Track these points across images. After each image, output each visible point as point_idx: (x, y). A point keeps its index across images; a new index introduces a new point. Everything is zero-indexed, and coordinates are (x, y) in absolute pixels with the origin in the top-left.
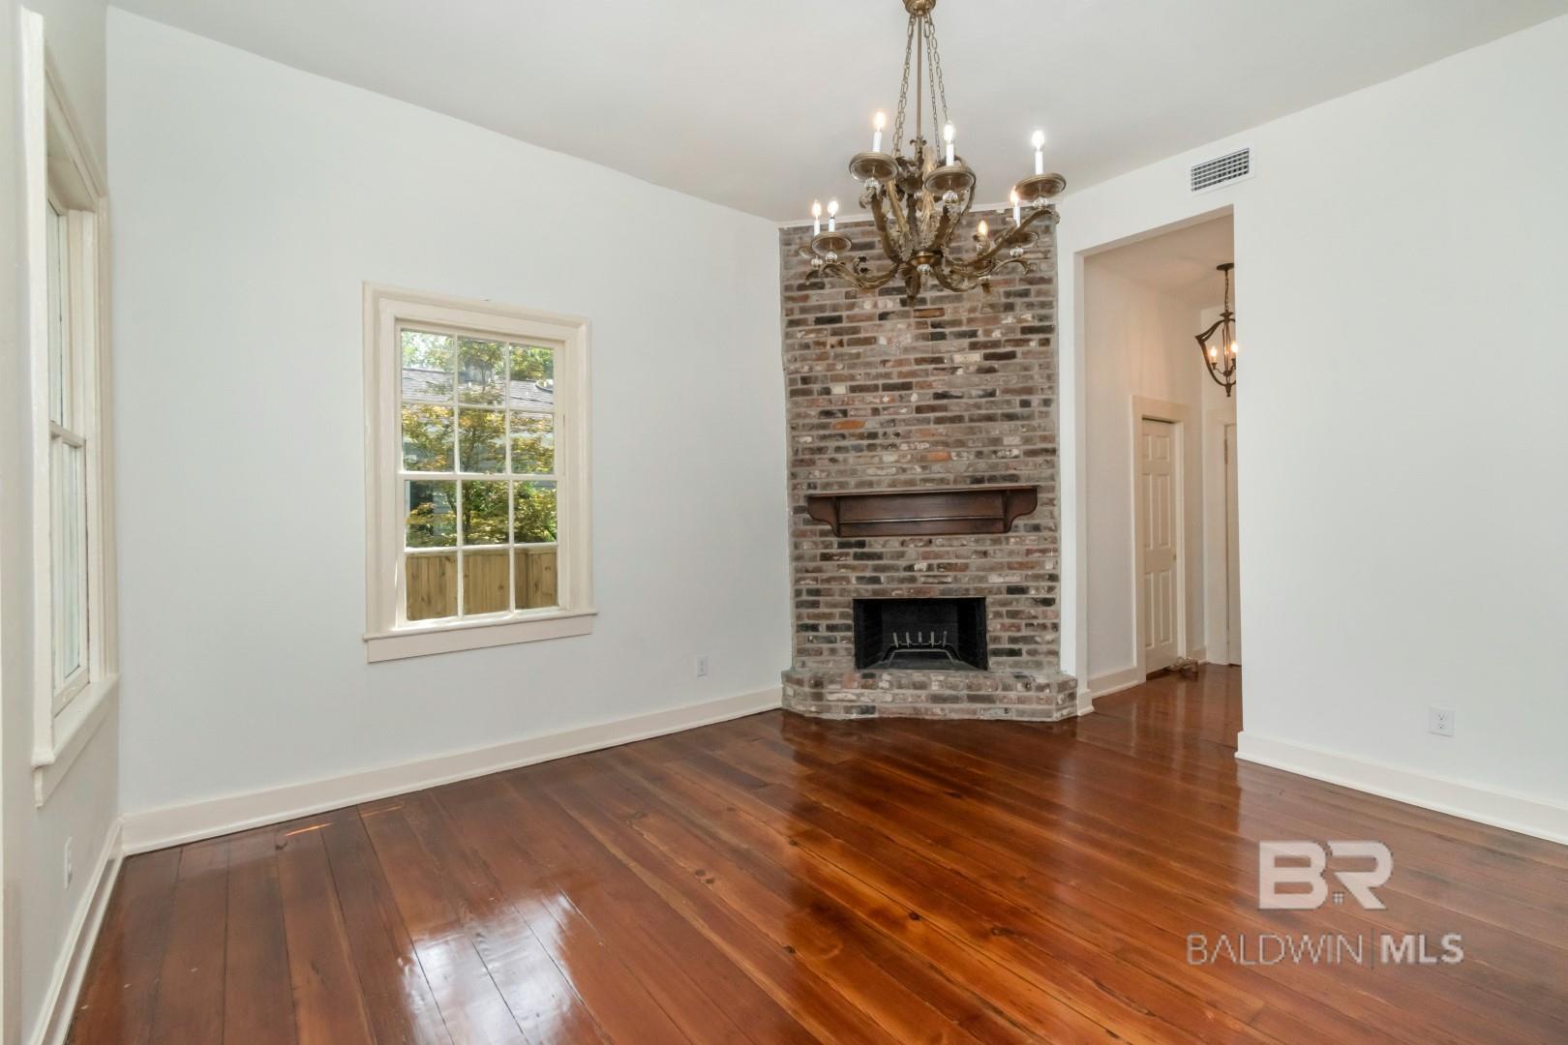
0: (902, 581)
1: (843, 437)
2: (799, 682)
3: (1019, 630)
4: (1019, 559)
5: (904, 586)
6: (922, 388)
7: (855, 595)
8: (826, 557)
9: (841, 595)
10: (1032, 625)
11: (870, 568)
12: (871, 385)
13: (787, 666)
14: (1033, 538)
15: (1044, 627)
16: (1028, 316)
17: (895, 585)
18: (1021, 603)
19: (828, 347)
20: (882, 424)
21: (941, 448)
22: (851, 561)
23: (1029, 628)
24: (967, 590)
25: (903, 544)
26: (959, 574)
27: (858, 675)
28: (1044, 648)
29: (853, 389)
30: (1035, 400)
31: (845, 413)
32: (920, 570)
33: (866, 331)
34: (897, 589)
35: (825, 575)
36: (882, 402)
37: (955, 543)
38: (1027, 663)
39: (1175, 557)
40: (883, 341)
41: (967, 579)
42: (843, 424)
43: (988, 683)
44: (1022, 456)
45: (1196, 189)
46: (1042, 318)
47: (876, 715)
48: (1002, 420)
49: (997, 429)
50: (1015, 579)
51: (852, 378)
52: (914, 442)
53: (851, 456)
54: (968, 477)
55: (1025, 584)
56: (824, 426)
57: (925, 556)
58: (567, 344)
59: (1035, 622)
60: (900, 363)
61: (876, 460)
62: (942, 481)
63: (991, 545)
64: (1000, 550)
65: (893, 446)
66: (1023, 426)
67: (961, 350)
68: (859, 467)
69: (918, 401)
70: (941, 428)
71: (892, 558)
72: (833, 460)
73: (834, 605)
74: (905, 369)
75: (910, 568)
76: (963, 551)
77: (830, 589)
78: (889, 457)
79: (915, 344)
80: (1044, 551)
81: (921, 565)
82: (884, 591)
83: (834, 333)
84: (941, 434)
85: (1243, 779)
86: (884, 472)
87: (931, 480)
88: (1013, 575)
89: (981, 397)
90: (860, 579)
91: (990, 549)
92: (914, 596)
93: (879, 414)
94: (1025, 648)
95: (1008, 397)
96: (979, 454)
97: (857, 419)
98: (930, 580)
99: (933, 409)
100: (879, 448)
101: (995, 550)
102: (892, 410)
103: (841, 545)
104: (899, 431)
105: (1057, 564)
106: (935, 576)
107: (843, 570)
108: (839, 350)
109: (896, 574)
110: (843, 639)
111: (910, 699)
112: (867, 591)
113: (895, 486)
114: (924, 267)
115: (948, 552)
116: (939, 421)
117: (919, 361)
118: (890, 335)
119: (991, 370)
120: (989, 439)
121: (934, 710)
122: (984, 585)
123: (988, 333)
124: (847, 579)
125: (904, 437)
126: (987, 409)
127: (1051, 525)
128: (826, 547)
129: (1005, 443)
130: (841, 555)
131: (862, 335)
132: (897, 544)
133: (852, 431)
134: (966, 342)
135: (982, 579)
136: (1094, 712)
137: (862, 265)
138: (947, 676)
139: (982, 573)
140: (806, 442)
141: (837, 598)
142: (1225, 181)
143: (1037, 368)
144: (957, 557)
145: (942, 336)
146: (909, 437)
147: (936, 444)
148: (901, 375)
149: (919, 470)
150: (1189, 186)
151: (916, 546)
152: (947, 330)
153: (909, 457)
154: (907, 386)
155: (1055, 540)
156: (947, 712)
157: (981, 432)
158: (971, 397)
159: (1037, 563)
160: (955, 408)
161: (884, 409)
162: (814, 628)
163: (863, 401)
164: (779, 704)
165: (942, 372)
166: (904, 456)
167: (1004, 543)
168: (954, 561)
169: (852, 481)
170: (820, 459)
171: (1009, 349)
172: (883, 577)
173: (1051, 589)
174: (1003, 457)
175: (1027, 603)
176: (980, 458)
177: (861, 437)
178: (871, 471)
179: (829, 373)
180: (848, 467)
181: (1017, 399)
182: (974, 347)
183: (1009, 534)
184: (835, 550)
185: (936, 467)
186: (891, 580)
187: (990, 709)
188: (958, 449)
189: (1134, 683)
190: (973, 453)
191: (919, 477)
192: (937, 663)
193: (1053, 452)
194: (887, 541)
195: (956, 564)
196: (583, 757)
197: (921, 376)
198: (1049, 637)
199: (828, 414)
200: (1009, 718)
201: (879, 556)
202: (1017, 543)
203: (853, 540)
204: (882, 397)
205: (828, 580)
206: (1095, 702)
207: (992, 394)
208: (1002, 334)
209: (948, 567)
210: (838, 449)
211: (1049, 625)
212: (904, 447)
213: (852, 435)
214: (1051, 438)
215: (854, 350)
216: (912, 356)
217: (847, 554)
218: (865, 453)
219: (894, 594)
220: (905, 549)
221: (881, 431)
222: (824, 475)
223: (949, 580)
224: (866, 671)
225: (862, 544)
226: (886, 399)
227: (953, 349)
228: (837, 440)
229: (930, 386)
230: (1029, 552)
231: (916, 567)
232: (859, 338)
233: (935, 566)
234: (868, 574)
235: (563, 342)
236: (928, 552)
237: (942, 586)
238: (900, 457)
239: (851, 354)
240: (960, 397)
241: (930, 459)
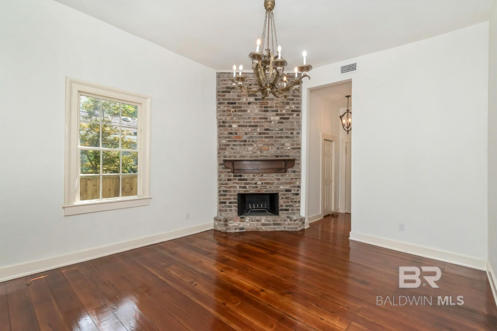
0: (253, 187)
1: (236, 141)
2: (220, 220)
3: (288, 203)
4: (289, 181)
5: (254, 189)
6: (261, 127)
7: (238, 192)
8: (229, 180)
9: (234, 192)
10: (292, 201)
11: (243, 184)
12: (245, 125)
13: (216, 215)
14: (293, 175)
15: (296, 202)
16: (293, 107)
17: (251, 189)
18: (289, 195)
19: (231, 112)
20: (248, 138)
21: (266, 146)
22: (237, 181)
23: (292, 202)
24: (273, 191)
25: (254, 176)
26: (271, 186)
27: (239, 218)
28: (295, 208)
29: (239, 126)
30: (295, 132)
31: (236, 133)
32: (259, 184)
33: (244, 107)
34: (252, 190)
35: (229, 186)
36: (248, 131)
37: (270, 176)
38: (291, 213)
39: (332, 181)
40: (249, 111)
41: (273, 187)
42: (235, 137)
43: (279, 219)
44: (291, 149)
45: (342, 73)
46: (297, 108)
47: (244, 230)
48: (285, 138)
49: (283, 141)
50: (288, 187)
51: (239, 122)
52: (258, 144)
53: (238, 147)
54: (274, 155)
55: (290, 189)
56: (230, 138)
57: (261, 180)
58: (143, 105)
59: (293, 200)
60: (254, 118)
61: (246, 149)
62: (266, 156)
63: (281, 177)
64: (284, 178)
65: (251, 145)
66: (291, 140)
67: (273, 116)
68: (240, 151)
69: (259, 131)
70: (267, 140)
71: (250, 180)
72: (232, 149)
73: (231, 195)
74: (256, 120)
75: (256, 184)
76: (272, 178)
77: (230, 190)
78: (250, 148)
79: (259, 113)
80: (296, 179)
82: (248, 191)
83: (233, 108)
84: (266, 142)
85: (351, 245)
86: (248, 153)
87: (263, 156)
88: (287, 186)
89: (279, 131)
90: (240, 187)
91: (280, 178)
92: (257, 193)
93: (247, 135)
94: (290, 208)
95: (287, 131)
96: (278, 148)
97: (240, 136)
98: (262, 187)
99: (264, 134)
100: (247, 145)
101: (282, 178)
102: (251, 133)
103: (234, 176)
104: (254, 140)
105: (300, 183)
106: (263, 186)
107: (234, 184)
108: (235, 113)
109: (251, 186)
110: (234, 206)
111: (255, 225)
112: (242, 191)
113: (252, 158)
114: (269, 89)
115: (267, 179)
116: (266, 137)
117: (260, 118)
118: (251, 109)
119: (282, 122)
120: (281, 144)
121: (263, 228)
122: (278, 189)
123: (281, 111)
124: (236, 187)
125: (255, 142)
126: (280, 134)
127: (299, 171)
128: (229, 177)
129: (286, 145)
130: (234, 179)
131: (242, 109)
132: (252, 176)
133: (238, 139)
134: (275, 113)
135: (278, 187)
136: (309, 228)
137: (250, 87)
138: (267, 217)
139: (278, 185)
140: (223, 142)
141: (232, 193)
142: (350, 72)
143: (295, 123)
144: (270, 180)
145: (267, 111)
146: (257, 142)
147: (265, 144)
148: (254, 122)
149: (259, 153)
150: (340, 72)
151: (258, 177)
152: (269, 109)
153: (256, 148)
154: (256, 126)
155: (300, 175)
156: (267, 229)
157: (278, 141)
158: (276, 130)
159: (294, 182)
160: (271, 134)
161: (249, 133)
162: (225, 203)
163: (242, 130)
164: (213, 228)
165: (267, 122)
166: (255, 148)
167: (285, 176)
169: (238, 156)
170: (228, 148)
171: (287, 116)
172: (247, 186)
173: (298, 190)
174: (285, 150)
175: (291, 195)
176: (278, 150)
177: (241, 141)
178: (244, 152)
179: (231, 120)
180: (237, 151)
181: (290, 132)
182: (277, 115)
183: (286, 173)
184: (232, 178)
185: (265, 152)
186: (250, 187)
187: (279, 227)
188: (271, 147)
189: (320, 219)
190: (276, 148)
191: (259, 155)
192: (263, 214)
193: (300, 148)
194: (249, 175)
195: (270, 182)
196: (146, 247)
197: (261, 123)
198: (297, 205)
199: (231, 133)
200: (285, 230)
201: (246, 180)
202: (288, 176)
203: (238, 174)
204: (248, 129)
205: (230, 187)
206: (310, 224)
207: (282, 130)
208: (286, 112)
209: (268, 183)
210: (234, 145)
211: (297, 202)
212: (255, 145)
213: (239, 141)
214: (299, 144)
215: (240, 113)
216: (258, 117)
217: (236, 179)
218: (243, 147)
219: (250, 192)
221: (248, 140)
222: (229, 153)
223: (268, 187)
224: (241, 216)
225: (241, 176)
227: (271, 115)
228: (234, 142)
229: (263, 126)
230: (292, 179)
231: (258, 183)
232: (241, 110)
233: (264, 183)
234: (243, 185)
235: (141, 104)
236: (262, 179)
237: (266, 189)
238: (253, 148)
239: (239, 115)
240: (273, 130)
241: (263, 149)
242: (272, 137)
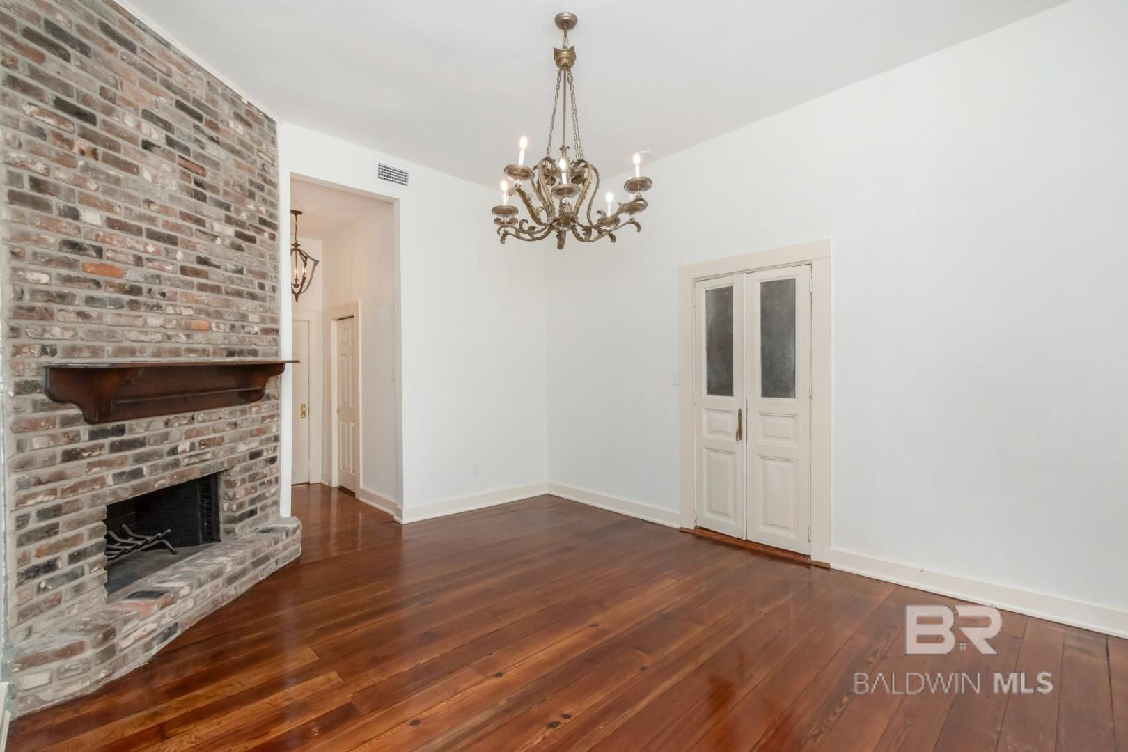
0: (166, 467)
1: (98, 284)
3: (256, 491)
4: (257, 427)
5: (167, 474)
6: (187, 247)
7: (111, 500)
8: (70, 456)
9: (92, 506)
10: (263, 483)
11: (131, 460)
12: (134, 226)
14: (266, 406)
15: (270, 482)
16: (263, 209)
17: (159, 474)
18: (258, 466)
19: (76, 150)
20: (146, 278)
21: (203, 317)
22: (106, 455)
23: (263, 486)
25: (166, 424)
28: (269, 501)
29: (112, 223)
30: (268, 284)
31: (99, 252)
32: (184, 452)
33: (127, 153)
34: (162, 478)
35: (69, 483)
36: (146, 252)
37: (215, 417)
38: (260, 517)
40: (147, 175)
42: (96, 266)
44: (259, 333)
46: (271, 215)
47: (179, 633)
48: (248, 298)
49: (244, 305)
50: (254, 445)
51: (109, 208)
52: (179, 307)
53: (109, 315)
54: (224, 349)
55: (260, 448)
56: (70, 264)
57: (188, 435)
59: (265, 480)
60: (165, 210)
61: (139, 322)
62: (204, 352)
63: (239, 416)
64: (246, 419)
65: (159, 307)
66: (260, 306)
67: (218, 220)
68: (118, 330)
69: (183, 261)
70: (204, 296)
71: (156, 442)
72: (82, 315)
73: (81, 523)
74: (171, 220)
75: (174, 451)
76: (220, 424)
77: (76, 501)
78: (154, 320)
79: (179, 195)
80: (271, 417)
81: (184, 446)
82: (146, 485)
83: (85, 135)
84: (202, 302)
86: (147, 338)
87: (195, 351)
88: (254, 441)
89: (234, 272)
90: (118, 477)
91: (238, 419)
92: (177, 482)
93: (142, 266)
94: (259, 506)
95: (251, 277)
96: (233, 327)
97: (117, 265)
98: (193, 460)
99: (197, 273)
100: (143, 308)
101: (242, 420)
102: (157, 263)
103: (93, 435)
104: (165, 291)
105: (279, 426)
106: (196, 455)
107: (95, 470)
108: (92, 162)
109: (159, 462)
110: (92, 566)
111: (210, 594)
112: (126, 491)
113: (159, 356)
115: (208, 428)
116: (202, 288)
117: (185, 216)
118: (155, 172)
119: (239, 248)
120: (239, 313)
121: (230, 593)
122: (233, 456)
123: (237, 211)
124: (101, 481)
125: (170, 300)
126: (238, 285)
127: (276, 394)
128: (72, 441)
129: (250, 319)
130: (93, 449)
131: (122, 156)
132: (162, 425)
133: (108, 279)
134: (223, 213)
135: (233, 450)
139: (232, 445)
140: (37, 282)
141: (86, 511)
143: (268, 257)
144: (215, 431)
145: (203, 198)
146: (175, 300)
147: (199, 311)
148: (166, 224)
149: (184, 338)
151: (179, 425)
152: (208, 194)
153: (175, 322)
154: (172, 241)
155: (278, 407)
156: (239, 588)
157: (233, 306)
158: (226, 270)
159: (267, 427)
160: (215, 277)
161: (149, 260)
163: (122, 242)
165: (204, 236)
166: (170, 321)
167: (248, 413)
168: (212, 436)
169: (109, 347)
170: (61, 310)
171: (252, 233)
172: (145, 467)
173: (275, 448)
174: (249, 333)
175: (261, 465)
176: (233, 332)
177: (121, 289)
178: (133, 335)
179: (77, 189)
180: (103, 328)
181: (257, 281)
182: (229, 220)
183: (252, 404)
184: (84, 443)
185: (198, 337)
186: (154, 469)
187: (267, 567)
188: (217, 321)
190: (228, 326)
191: (183, 347)
193: (276, 331)
194: (151, 422)
195: (214, 438)
197: (186, 235)
198: (273, 490)
199: (75, 247)
201: (141, 443)
202: (256, 412)
203: (110, 426)
204: (146, 245)
205: (74, 489)
207: (241, 271)
208: (249, 218)
209: (207, 443)
210: (90, 300)
211: (273, 480)
212: (170, 310)
213: (111, 285)
214: (275, 320)
215: (113, 172)
216: (178, 208)
217: (101, 447)
218: (125, 311)
220: (169, 429)
221: (145, 287)
222: (68, 335)
223: (208, 456)
225: (121, 431)
226: (150, 249)
227: (214, 216)
228: (89, 288)
229: (194, 248)
230: (264, 418)
231: (180, 449)
232: (118, 158)
233: (197, 444)
234: (127, 468)
236: (192, 430)
237: (202, 465)
238: (165, 320)
239: (108, 175)
240: (219, 267)
241: (193, 327)
242: (215, 289)
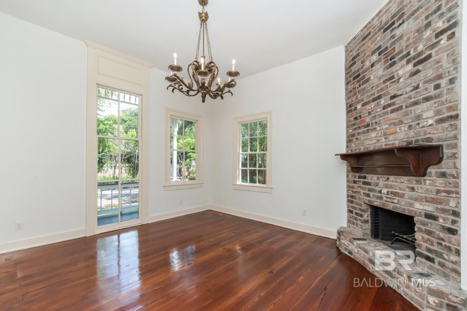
0: (378, 198)
1: (360, 128)
3: (432, 245)
4: (433, 196)
6: (386, 96)
8: (355, 182)
10: (442, 245)
11: (367, 189)
12: (368, 101)
13: (344, 225)
14: (442, 182)
15: (449, 249)
18: (433, 226)
19: (356, 89)
20: (371, 119)
21: (392, 126)
22: (362, 185)
24: (404, 209)
25: (378, 178)
26: (401, 199)
29: (363, 105)
31: (360, 116)
32: (384, 194)
33: (367, 75)
35: (355, 190)
36: (371, 108)
37: (398, 181)
38: (438, 270)
40: (372, 78)
41: (404, 203)
42: (360, 122)
44: (434, 124)
47: (352, 257)
48: (423, 102)
49: (418, 109)
50: (430, 208)
51: (363, 100)
52: (382, 126)
53: (362, 137)
54: (405, 141)
55: (436, 214)
56: (355, 124)
57: (386, 187)
59: (443, 243)
61: (369, 137)
63: (416, 184)
64: (421, 188)
65: (375, 129)
66: (435, 103)
67: (402, 67)
68: (364, 141)
69: (384, 103)
70: (393, 116)
71: (374, 185)
72: (357, 139)
74: (379, 88)
76: (403, 186)
77: (356, 196)
78: (373, 135)
79: (383, 73)
80: (449, 192)
81: (385, 191)
82: (372, 202)
83: (358, 82)
84: (392, 119)
87: (389, 145)
88: (429, 206)
89: (411, 91)
90: (364, 194)
91: (416, 186)
92: (382, 207)
93: (370, 114)
94: (437, 260)
95: (426, 86)
96: (410, 127)
97: (364, 118)
98: (388, 200)
99: (390, 105)
100: (370, 131)
101: (418, 187)
102: (374, 111)
103: (359, 177)
104: (377, 121)
105: (458, 203)
106: (390, 198)
107: (359, 189)
108: (359, 88)
109: (375, 194)
112: (367, 200)
115: (395, 186)
116: (392, 111)
117: (385, 82)
118: (375, 73)
119: (417, 73)
120: (415, 116)
122: (412, 209)
123: (415, 49)
124: (360, 193)
125: (378, 124)
126: (414, 98)
127: (454, 173)
128: (355, 177)
129: (424, 117)
130: (359, 182)
131: (366, 78)
132: (376, 179)
133: (362, 124)
134: (405, 60)
135: (411, 205)
139: (412, 201)
140: (350, 132)
141: (358, 201)
144: (399, 189)
146: (380, 123)
147: (390, 125)
148: (378, 92)
149: (384, 140)
151: (382, 180)
152: (396, 59)
153: (380, 133)
154: (379, 97)
155: (457, 185)
157: (411, 113)
158: (406, 93)
159: (445, 200)
161: (372, 111)
162: (352, 212)
163: (366, 109)
165: (394, 84)
167: (423, 183)
168: (398, 191)
170: (353, 139)
171: (428, 53)
172: (371, 194)
173: (454, 222)
174: (423, 127)
175: (438, 227)
176: (411, 129)
177: (365, 126)
178: (368, 142)
179: (356, 100)
180: (361, 141)
181: (432, 85)
182: (408, 62)
183: (426, 178)
184: (357, 179)
185: (391, 137)
186: (374, 196)
188: (400, 126)
190: (407, 127)
191: (383, 143)
193: (457, 117)
194: (372, 177)
195: (399, 193)
197: (385, 90)
199: (356, 118)
201: (370, 184)
202: (430, 184)
203: (362, 175)
204: (372, 105)
205: (355, 192)
207: (417, 87)
209: (395, 194)
210: (358, 134)
212: (378, 129)
213: (362, 126)
215: (363, 86)
216: (382, 80)
217: (361, 181)
218: (366, 134)
220: (379, 181)
221: (371, 122)
222: (355, 146)
223: (396, 201)
225: (365, 177)
227: (399, 68)
228: (358, 130)
229: (389, 93)
230: (438, 192)
231: (383, 192)
232: (365, 80)
233: (390, 193)
234: (367, 192)
236: (387, 184)
237: (393, 205)
238: (377, 134)
239: (362, 89)
240: (402, 95)
241: (387, 134)
242: (400, 108)
